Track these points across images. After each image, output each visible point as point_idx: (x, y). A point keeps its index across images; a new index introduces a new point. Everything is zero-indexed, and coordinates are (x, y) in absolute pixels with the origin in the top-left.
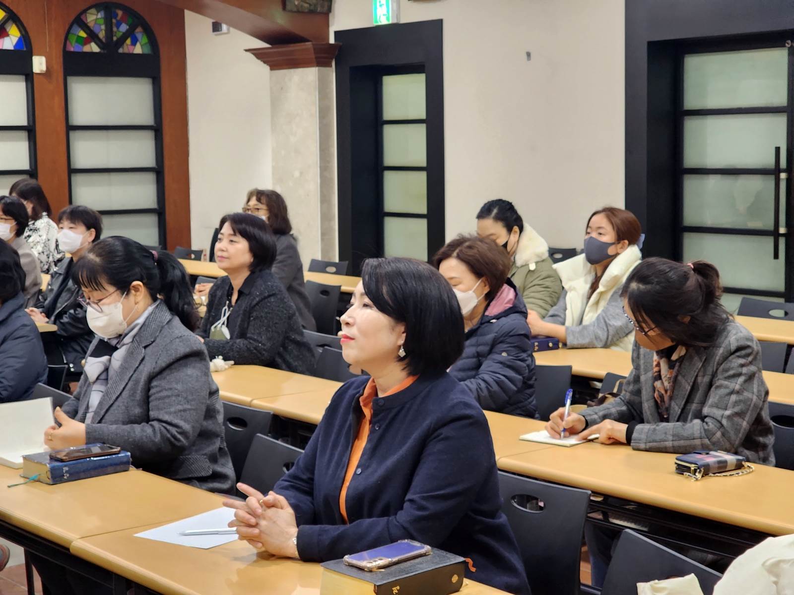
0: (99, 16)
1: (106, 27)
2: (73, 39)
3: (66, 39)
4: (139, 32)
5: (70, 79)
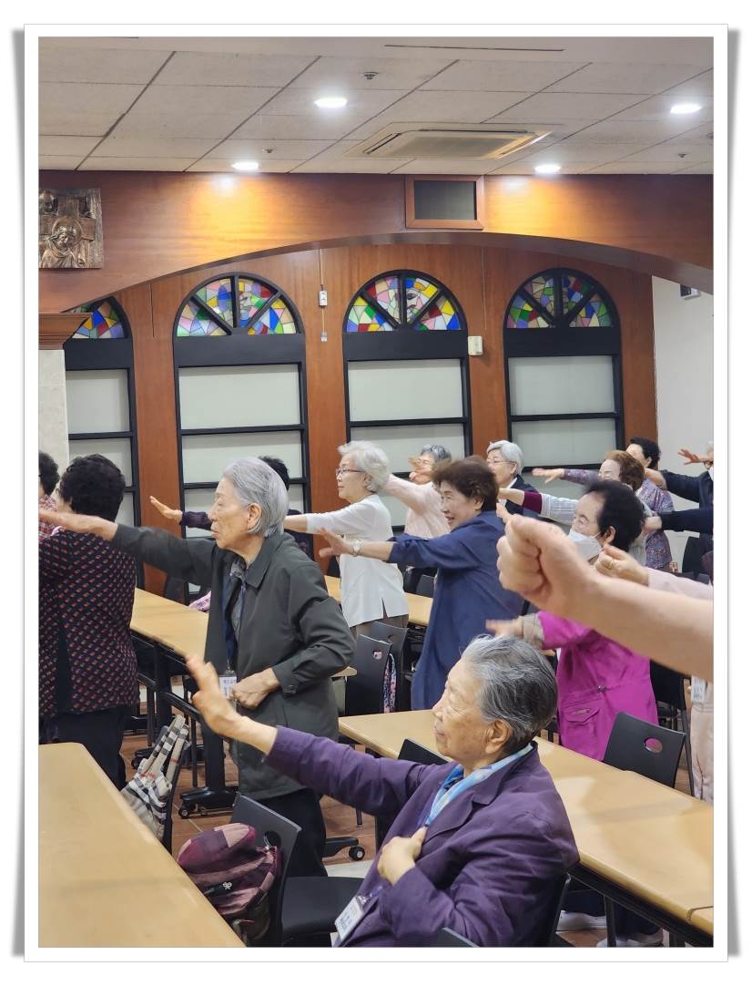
0: (547, 285)
1: (556, 298)
2: (516, 314)
3: (508, 313)
4: (595, 301)
5: (511, 361)
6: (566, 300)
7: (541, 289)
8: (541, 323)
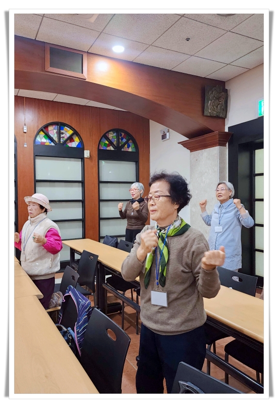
0: (114, 135)
1: (117, 140)
2: (102, 144)
3: (99, 143)
4: (130, 142)
5: (100, 161)
6: (120, 141)
7: (112, 136)
8: (111, 148)
